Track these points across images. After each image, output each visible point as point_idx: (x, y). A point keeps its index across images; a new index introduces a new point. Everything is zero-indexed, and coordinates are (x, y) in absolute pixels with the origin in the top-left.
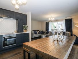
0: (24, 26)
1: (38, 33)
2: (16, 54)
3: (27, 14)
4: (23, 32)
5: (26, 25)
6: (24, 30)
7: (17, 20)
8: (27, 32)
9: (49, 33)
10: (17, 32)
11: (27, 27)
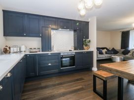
0: (84, 40)
1: (104, 53)
2: (77, 80)
3: (89, 20)
4: (83, 50)
5: (88, 38)
6: (85, 47)
7: (75, 31)
8: (89, 50)
9: (130, 54)
10: (75, 49)
11: (90, 41)
